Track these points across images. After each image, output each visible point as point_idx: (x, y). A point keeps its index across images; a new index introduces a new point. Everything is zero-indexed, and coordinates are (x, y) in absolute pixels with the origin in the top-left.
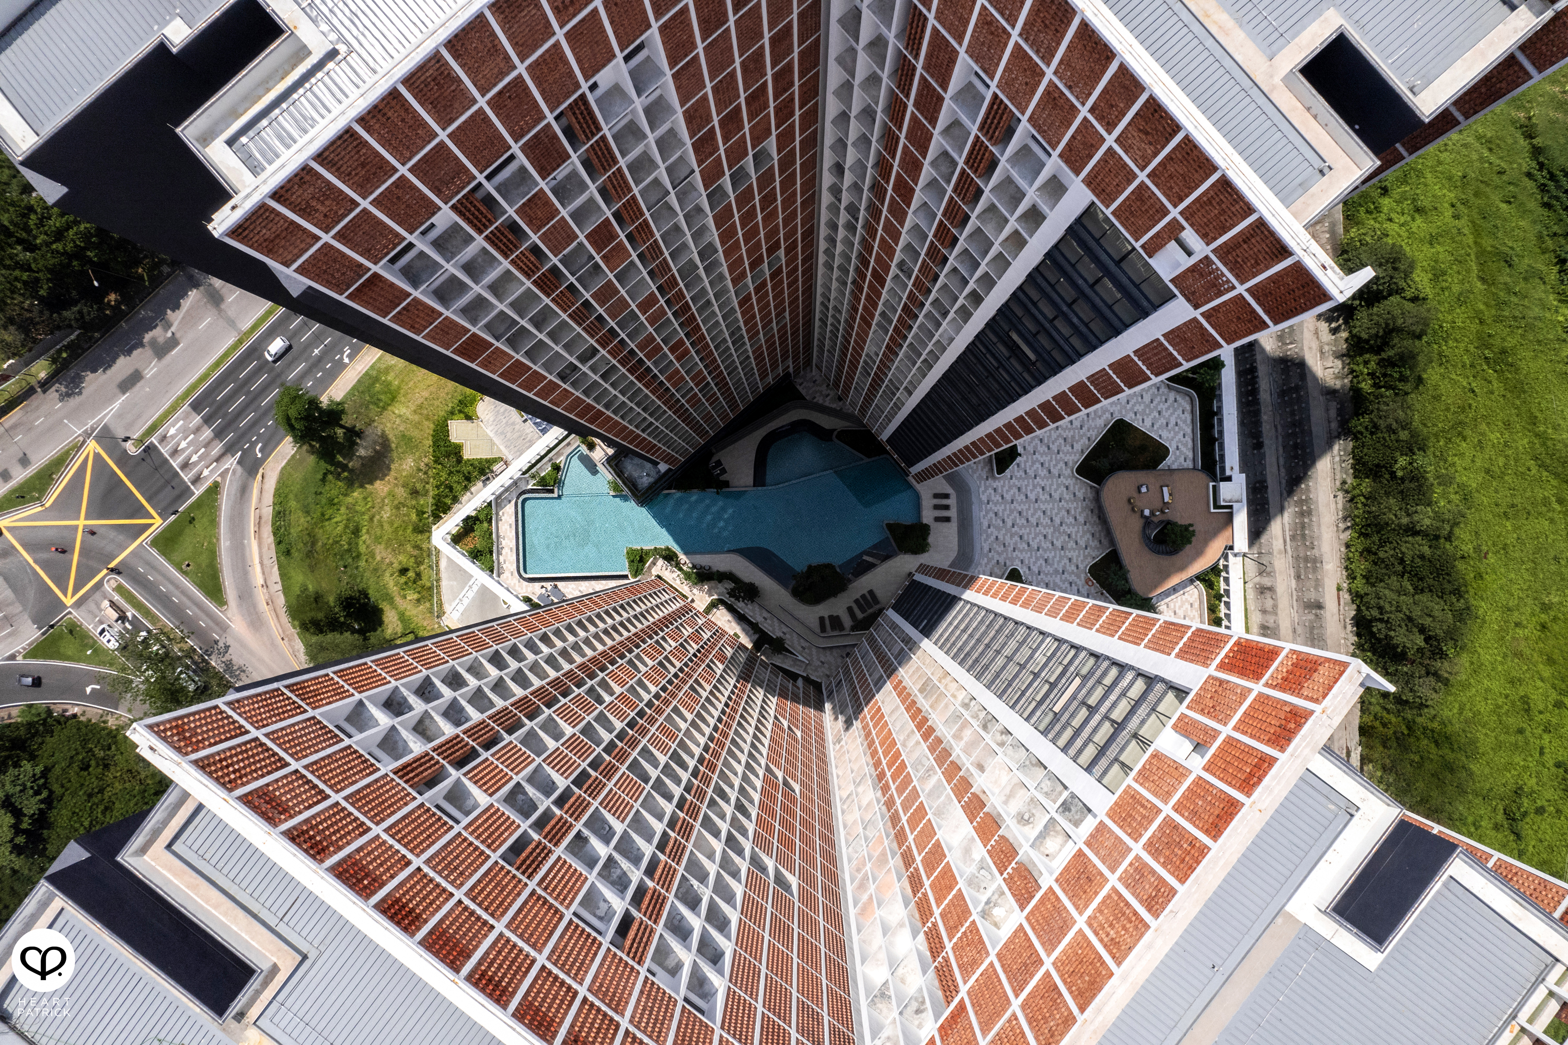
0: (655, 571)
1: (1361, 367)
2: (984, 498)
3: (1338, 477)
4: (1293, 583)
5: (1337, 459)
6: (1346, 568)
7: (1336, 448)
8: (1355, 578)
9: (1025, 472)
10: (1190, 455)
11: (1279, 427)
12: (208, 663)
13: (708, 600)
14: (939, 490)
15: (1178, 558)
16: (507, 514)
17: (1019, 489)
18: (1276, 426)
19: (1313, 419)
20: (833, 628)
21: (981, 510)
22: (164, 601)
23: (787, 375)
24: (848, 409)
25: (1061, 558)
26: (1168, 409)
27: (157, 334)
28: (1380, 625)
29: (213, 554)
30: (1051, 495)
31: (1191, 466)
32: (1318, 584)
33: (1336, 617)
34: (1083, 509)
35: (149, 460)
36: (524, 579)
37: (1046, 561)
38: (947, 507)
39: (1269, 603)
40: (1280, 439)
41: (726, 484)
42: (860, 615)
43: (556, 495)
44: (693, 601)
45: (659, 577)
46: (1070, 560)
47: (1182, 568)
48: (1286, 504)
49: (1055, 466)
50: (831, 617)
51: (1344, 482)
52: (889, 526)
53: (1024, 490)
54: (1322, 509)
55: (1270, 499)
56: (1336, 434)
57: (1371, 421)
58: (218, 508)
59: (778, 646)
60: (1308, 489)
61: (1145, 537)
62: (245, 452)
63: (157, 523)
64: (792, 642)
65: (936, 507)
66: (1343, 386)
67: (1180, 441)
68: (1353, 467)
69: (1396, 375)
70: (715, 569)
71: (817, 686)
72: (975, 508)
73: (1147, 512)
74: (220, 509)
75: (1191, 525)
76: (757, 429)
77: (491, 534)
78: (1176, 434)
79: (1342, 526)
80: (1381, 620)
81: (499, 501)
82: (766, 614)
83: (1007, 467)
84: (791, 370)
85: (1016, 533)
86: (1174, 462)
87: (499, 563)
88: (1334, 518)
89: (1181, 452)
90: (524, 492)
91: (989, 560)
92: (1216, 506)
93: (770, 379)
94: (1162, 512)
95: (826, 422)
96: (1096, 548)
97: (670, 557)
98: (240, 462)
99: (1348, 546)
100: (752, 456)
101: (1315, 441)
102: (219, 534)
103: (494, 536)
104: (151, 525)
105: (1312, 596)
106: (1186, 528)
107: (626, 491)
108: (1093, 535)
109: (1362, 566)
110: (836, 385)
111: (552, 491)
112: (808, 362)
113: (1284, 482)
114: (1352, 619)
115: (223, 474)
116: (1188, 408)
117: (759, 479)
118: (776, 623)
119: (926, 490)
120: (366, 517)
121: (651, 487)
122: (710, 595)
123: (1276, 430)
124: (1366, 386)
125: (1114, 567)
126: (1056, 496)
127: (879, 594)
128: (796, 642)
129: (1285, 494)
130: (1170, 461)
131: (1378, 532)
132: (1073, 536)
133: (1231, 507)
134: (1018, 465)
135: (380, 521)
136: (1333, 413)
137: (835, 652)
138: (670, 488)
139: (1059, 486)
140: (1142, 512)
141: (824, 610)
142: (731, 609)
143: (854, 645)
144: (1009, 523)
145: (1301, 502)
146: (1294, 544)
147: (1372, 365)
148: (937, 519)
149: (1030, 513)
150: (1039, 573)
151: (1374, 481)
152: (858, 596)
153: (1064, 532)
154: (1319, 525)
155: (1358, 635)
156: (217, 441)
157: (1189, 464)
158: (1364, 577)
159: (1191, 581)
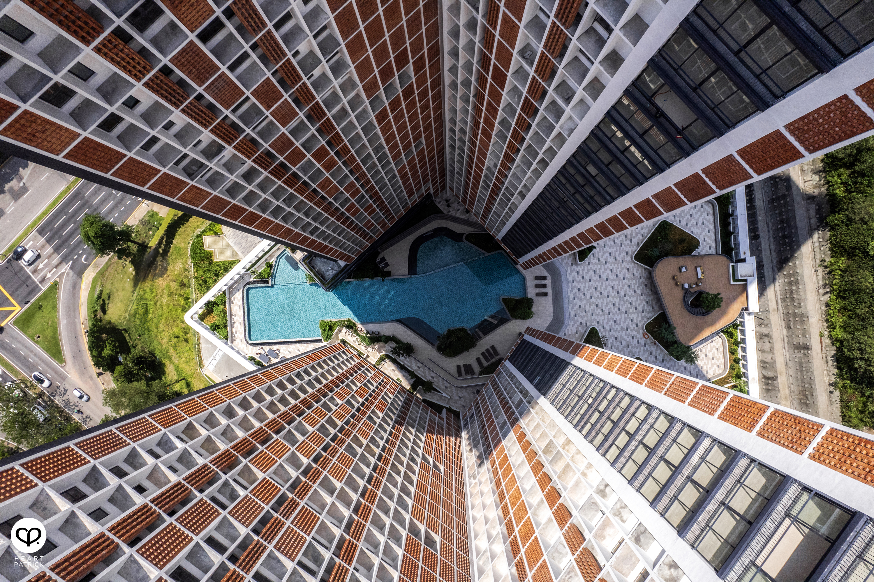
0: (341, 336)
1: (836, 178)
2: (570, 279)
3: (818, 257)
4: (785, 332)
5: (817, 244)
6: (827, 321)
7: (816, 236)
8: (835, 328)
9: (599, 260)
10: (714, 245)
11: (770, 224)
12: (53, 401)
13: (378, 355)
14: (539, 274)
15: (708, 318)
16: (238, 299)
17: (595, 272)
18: (767, 224)
19: (797, 217)
20: (467, 373)
21: (568, 287)
22: (23, 361)
23: (429, 195)
24: (473, 219)
25: (625, 319)
26: (697, 213)
27: (14, 184)
28: (862, 363)
29: (55, 329)
30: (617, 275)
31: (714, 252)
32: (805, 333)
33: (820, 355)
34: (640, 285)
35: (11, 268)
36: (250, 344)
37: (615, 321)
38: (545, 286)
39: (767, 346)
40: (771, 232)
41: (389, 274)
42: (485, 364)
43: (270, 285)
44: (368, 356)
45: (343, 341)
46: (632, 320)
47: (712, 324)
48: (777, 277)
49: (620, 254)
50: (465, 365)
51: (823, 261)
52: (504, 300)
53: (598, 272)
54: (807, 280)
55: (766, 274)
56: (814, 226)
57: (847, 216)
58: (58, 299)
59: (428, 387)
60: (795, 266)
61: (685, 302)
62: (75, 261)
63: (18, 310)
64: (438, 383)
65: (537, 286)
66: (820, 194)
67: (706, 235)
68: (831, 249)
69: (866, 183)
70: (382, 334)
71: (457, 414)
72: (564, 286)
73: (686, 286)
74: (59, 299)
75: (719, 294)
76: (409, 234)
77: (225, 313)
78: (703, 230)
79: (822, 291)
80: (861, 359)
81: (231, 289)
82: (419, 365)
83: (586, 256)
84: (432, 191)
85: (593, 303)
86: (702, 250)
87: (232, 333)
88: (816, 285)
89: (707, 243)
90: (248, 283)
91: (575, 322)
92: (735, 280)
93: (416, 196)
94: (697, 285)
95: (458, 228)
96: (651, 312)
97: (350, 326)
98: (71, 268)
99: (827, 305)
100: (406, 254)
101: (800, 232)
102: (59, 315)
103: (228, 314)
104: (13, 311)
105: (801, 340)
106: (716, 296)
107: (317, 281)
108: (647, 302)
109: (839, 320)
110: (464, 201)
111: (267, 282)
112: (444, 186)
113: (775, 261)
114: (833, 357)
115: (60, 276)
116: (711, 212)
117: (412, 269)
118: (426, 370)
119: (529, 274)
120: (152, 302)
121: (334, 277)
122: (380, 351)
123: (768, 227)
124: (840, 192)
125: (664, 325)
126: (621, 276)
127: (498, 348)
128: (441, 384)
129: (776, 269)
130: (702, 249)
131: (854, 295)
132: (634, 303)
133: (745, 280)
134: (593, 255)
135: (161, 305)
136: (812, 212)
137: (469, 390)
138: (349, 278)
139: (622, 269)
140: (683, 285)
141: (460, 360)
142: (394, 361)
143: (483, 385)
144: (588, 296)
145: (789, 275)
146: (784, 304)
147: (845, 177)
148: (538, 295)
149: (603, 288)
150: (610, 330)
151: (848, 259)
152: (484, 350)
153: (627, 301)
154: (805, 291)
155: (838, 368)
156: (56, 254)
157: (713, 251)
158: (842, 327)
159: (717, 333)
